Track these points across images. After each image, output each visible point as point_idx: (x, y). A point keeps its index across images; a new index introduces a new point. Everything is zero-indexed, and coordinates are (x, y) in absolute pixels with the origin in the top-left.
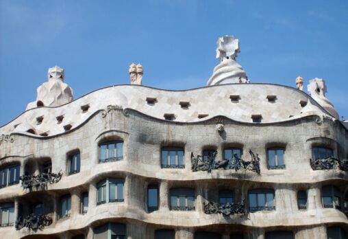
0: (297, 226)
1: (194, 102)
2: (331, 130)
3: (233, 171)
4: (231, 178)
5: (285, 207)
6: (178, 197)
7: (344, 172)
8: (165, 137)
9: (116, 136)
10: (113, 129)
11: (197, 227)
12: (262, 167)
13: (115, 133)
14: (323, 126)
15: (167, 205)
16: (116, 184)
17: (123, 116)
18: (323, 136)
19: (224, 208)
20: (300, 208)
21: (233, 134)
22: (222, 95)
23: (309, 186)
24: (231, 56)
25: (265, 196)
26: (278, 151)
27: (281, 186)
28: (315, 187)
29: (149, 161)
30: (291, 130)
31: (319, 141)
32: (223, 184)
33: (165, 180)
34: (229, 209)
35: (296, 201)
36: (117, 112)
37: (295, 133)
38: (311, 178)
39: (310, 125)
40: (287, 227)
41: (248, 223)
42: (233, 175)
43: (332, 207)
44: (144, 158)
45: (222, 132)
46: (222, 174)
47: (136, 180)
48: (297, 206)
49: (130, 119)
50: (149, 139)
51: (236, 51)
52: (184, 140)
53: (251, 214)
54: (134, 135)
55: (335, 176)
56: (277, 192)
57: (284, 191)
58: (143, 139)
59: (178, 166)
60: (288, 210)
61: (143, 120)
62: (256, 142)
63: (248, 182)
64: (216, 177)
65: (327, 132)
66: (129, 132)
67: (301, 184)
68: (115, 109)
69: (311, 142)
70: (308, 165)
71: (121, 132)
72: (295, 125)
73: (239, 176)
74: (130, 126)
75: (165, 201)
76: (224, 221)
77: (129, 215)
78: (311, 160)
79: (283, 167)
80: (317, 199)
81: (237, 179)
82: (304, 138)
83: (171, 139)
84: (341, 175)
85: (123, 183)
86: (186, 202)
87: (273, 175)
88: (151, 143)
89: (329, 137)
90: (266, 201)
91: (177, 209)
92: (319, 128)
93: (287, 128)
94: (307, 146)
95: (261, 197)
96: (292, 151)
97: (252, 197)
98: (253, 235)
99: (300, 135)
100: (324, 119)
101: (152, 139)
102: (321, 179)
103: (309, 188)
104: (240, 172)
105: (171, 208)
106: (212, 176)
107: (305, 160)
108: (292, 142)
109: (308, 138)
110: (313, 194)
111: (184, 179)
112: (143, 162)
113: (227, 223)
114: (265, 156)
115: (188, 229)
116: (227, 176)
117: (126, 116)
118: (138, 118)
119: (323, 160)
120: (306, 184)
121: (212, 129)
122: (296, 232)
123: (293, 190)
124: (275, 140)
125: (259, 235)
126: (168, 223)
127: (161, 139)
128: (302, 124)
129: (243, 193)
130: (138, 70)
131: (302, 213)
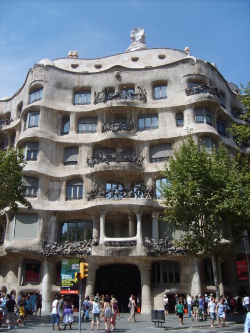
0: (175, 138)
1: (106, 65)
2: (204, 69)
3: (123, 100)
4: (122, 105)
5: (166, 125)
6: (84, 124)
7: (212, 95)
8: (76, 84)
9: (38, 84)
10: (36, 79)
11: (94, 143)
12: (149, 98)
13: (37, 82)
14: (196, 66)
15: (74, 130)
16: (35, 115)
17: (44, 70)
18: (197, 73)
19: (114, 126)
20: (178, 126)
21: (126, 78)
22: (126, 59)
23: (184, 108)
24: (139, 40)
25: (151, 120)
26: (162, 88)
27: (163, 110)
28: (188, 108)
29: (63, 100)
30: (171, 70)
31: (194, 77)
32: (117, 112)
33: (73, 112)
34: (118, 127)
35: (175, 121)
36: (39, 68)
37: (174, 73)
38: (186, 102)
39: (186, 66)
40: (166, 139)
41: (135, 138)
42: (123, 103)
43: (203, 122)
44: (59, 98)
45: (118, 77)
46: (115, 103)
47: (50, 112)
48: (175, 124)
49: (49, 72)
50: (64, 86)
51: (142, 36)
52: (90, 85)
53: (139, 132)
54: (52, 83)
55: (205, 98)
56: (160, 115)
57: (165, 114)
58: (59, 86)
59: (86, 104)
60: (167, 127)
61: (59, 72)
62: (144, 82)
63: (136, 108)
64: (110, 106)
65: (200, 70)
66: (48, 80)
67: (177, 107)
68: (38, 66)
69: (187, 78)
70: (184, 93)
71: (42, 81)
72: (174, 66)
73: (128, 103)
74: (49, 76)
75: (73, 127)
76: (114, 136)
77: (40, 135)
78: (186, 90)
79: (166, 97)
80: (191, 117)
81: (126, 105)
82: (181, 75)
83: (81, 85)
84: (209, 97)
85: (39, 114)
86: (90, 127)
87: (157, 103)
88: (66, 88)
89: (202, 74)
90: (152, 123)
91: (83, 132)
92: (194, 68)
93: (168, 69)
94: (183, 81)
95: (148, 120)
96: (172, 86)
97: (141, 121)
98: (140, 147)
99: (178, 73)
100: (197, 61)
101: (67, 85)
102: (193, 101)
103: (184, 110)
104: (128, 100)
105: (78, 132)
106: (107, 105)
107: (182, 90)
108: (172, 79)
109: (184, 74)
110: (188, 114)
111: (88, 110)
112: (58, 101)
113: (116, 137)
114: (151, 91)
115: (87, 145)
116: (118, 104)
117: (47, 70)
118: (55, 72)
119: (195, 88)
120: (182, 106)
121: (111, 75)
122: (174, 143)
123: (172, 112)
124: (159, 78)
125: (144, 147)
126: (73, 141)
127: (73, 86)
128: (180, 65)
129: (133, 118)
130: (74, 54)
131: (179, 129)
